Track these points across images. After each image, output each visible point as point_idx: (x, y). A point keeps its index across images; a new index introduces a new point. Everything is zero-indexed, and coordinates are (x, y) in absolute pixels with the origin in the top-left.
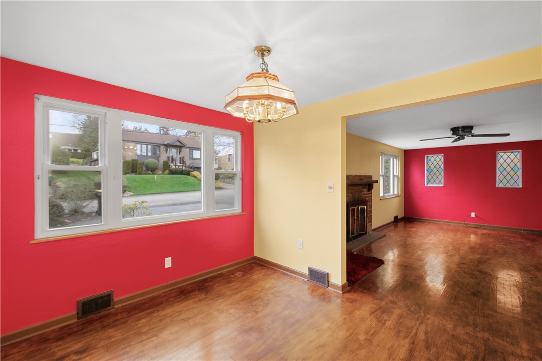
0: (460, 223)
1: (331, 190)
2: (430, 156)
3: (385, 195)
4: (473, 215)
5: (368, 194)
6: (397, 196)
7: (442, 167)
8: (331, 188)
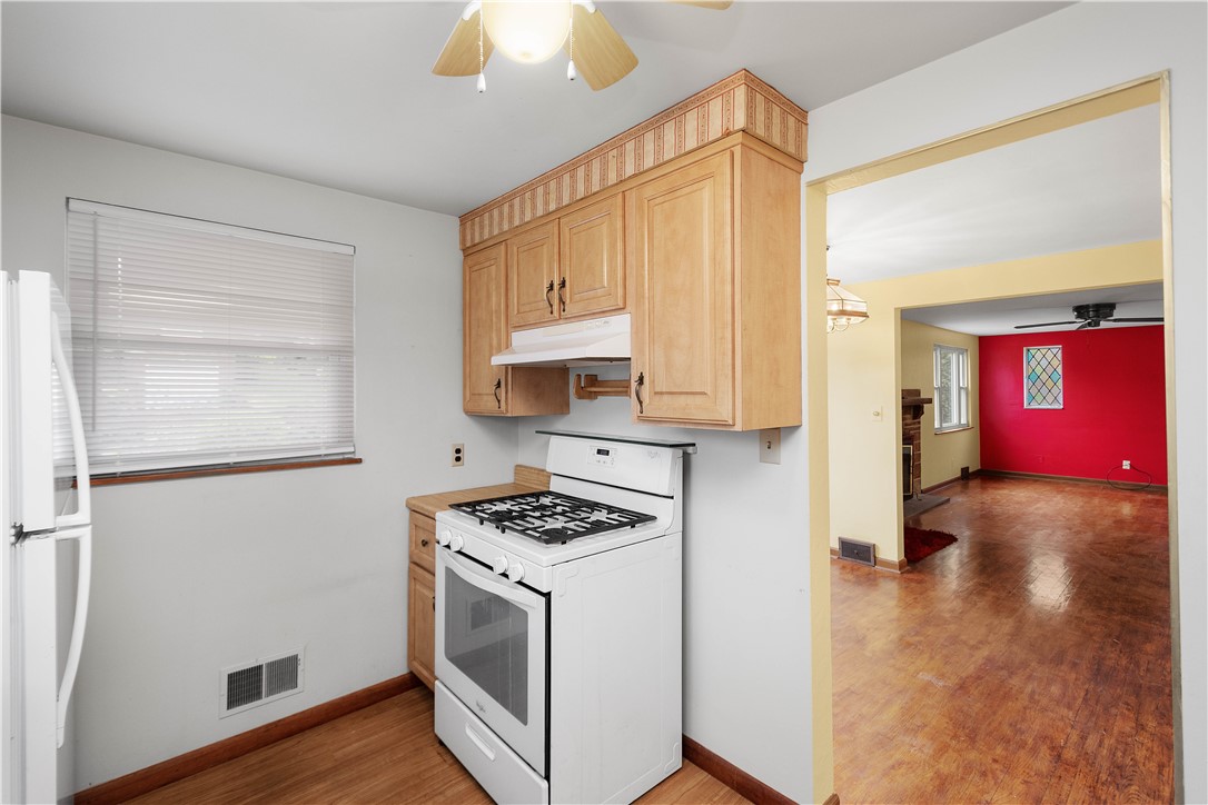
0: (1099, 482)
1: (879, 418)
2: (1033, 350)
3: (944, 425)
4: (1126, 465)
5: (914, 424)
6: (966, 428)
7: (1060, 370)
8: (878, 414)
